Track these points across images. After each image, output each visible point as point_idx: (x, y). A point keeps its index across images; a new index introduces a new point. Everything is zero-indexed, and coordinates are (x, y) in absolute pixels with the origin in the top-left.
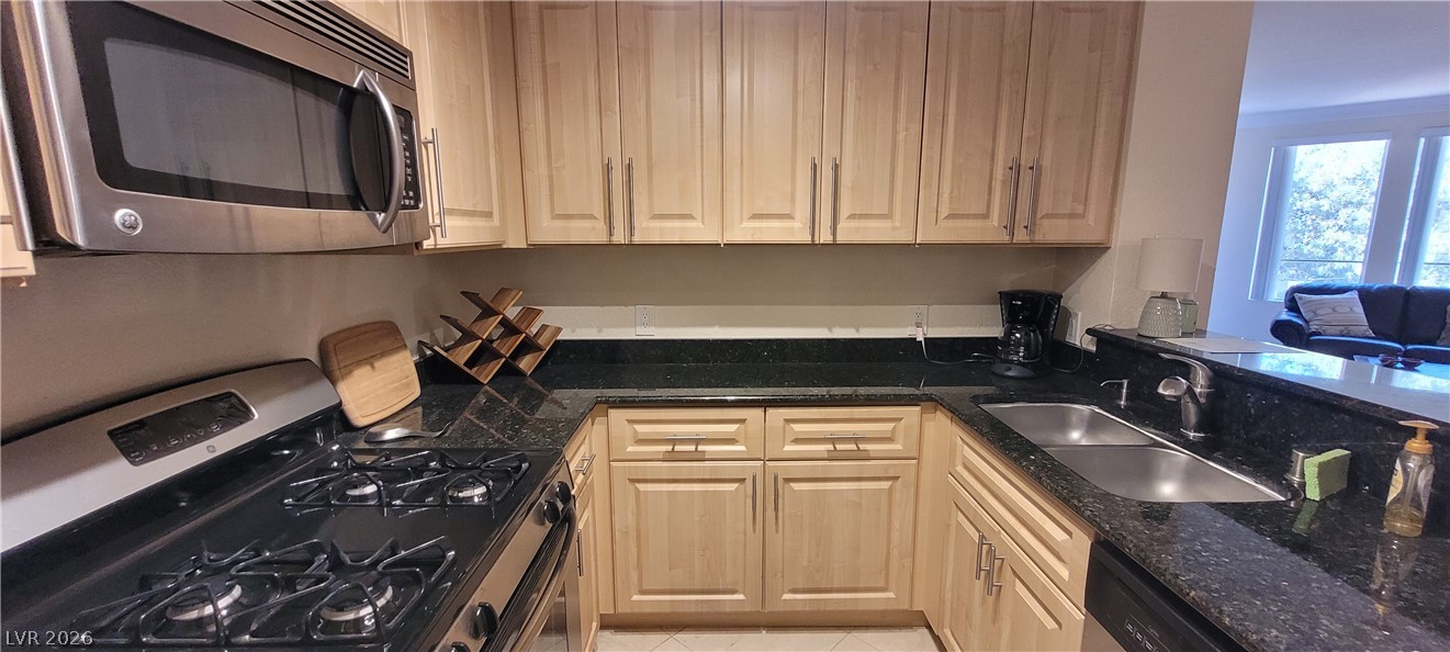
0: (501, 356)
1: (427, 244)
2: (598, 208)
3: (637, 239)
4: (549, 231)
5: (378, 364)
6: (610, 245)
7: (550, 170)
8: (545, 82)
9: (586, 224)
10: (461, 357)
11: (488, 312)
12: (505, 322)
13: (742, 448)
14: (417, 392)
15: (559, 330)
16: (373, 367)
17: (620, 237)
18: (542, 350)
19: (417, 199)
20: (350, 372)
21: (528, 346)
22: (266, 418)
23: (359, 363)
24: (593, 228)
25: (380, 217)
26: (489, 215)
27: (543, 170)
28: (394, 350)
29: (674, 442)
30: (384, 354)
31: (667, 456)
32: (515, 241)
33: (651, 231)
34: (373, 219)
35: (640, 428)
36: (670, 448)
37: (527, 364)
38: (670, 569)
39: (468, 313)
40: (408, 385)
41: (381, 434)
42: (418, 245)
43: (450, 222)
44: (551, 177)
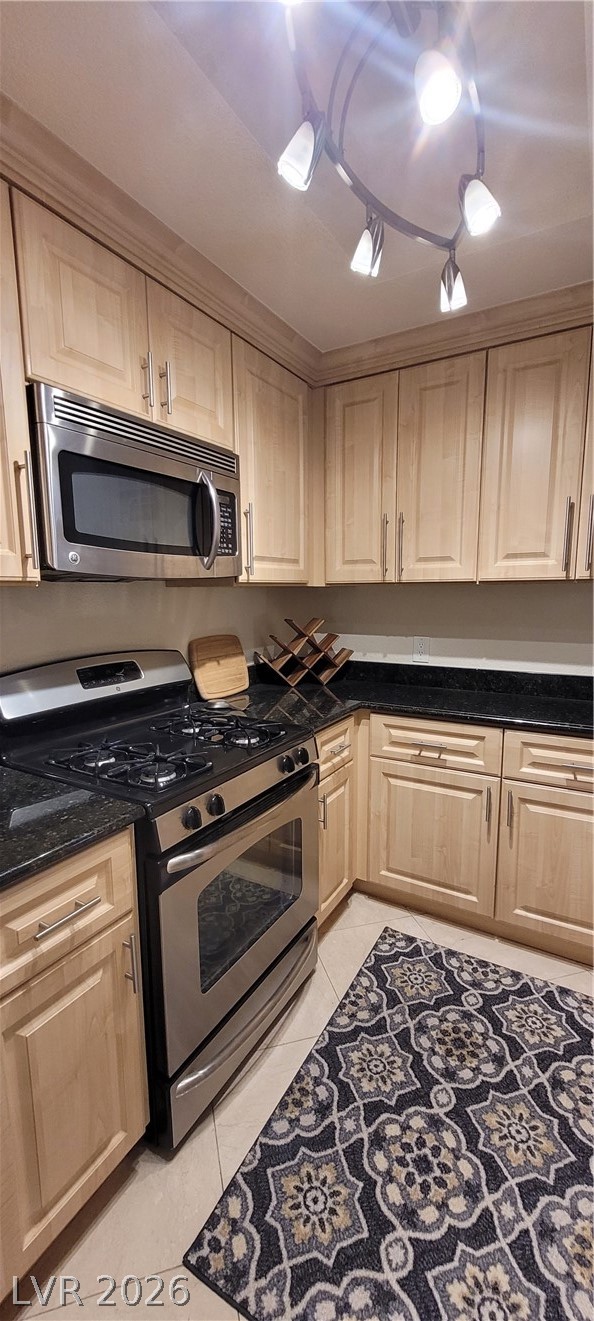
0: (305, 668)
1: (243, 578)
2: (377, 558)
3: (405, 578)
4: (341, 574)
5: (222, 662)
6: (384, 584)
7: (343, 527)
8: (344, 461)
9: (367, 567)
10: (277, 667)
11: (301, 635)
12: (311, 642)
13: (481, 763)
14: (247, 686)
15: (352, 652)
16: (219, 663)
17: (391, 577)
18: (336, 667)
19: (234, 549)
20: (204, 664)
21: (326, 663)
22: (151, 678)
23: (210, 659)
24: (372, 570)
25: (206, 560)
26: (296, 561)
27: (339, 527)
28: (235, 655)
29: (421, 747)
30: (227, 656)
31: (414, 759)
32: (317, 582)
33: (417, 572)
34: (202, 561)
35: (394, 732)
36: (417, 752)
37: (325, 677)
38: (412, 856)
39: (285, 635)
40: (240, 679)
41: (213, 704)
42: (236, 578)
43: (256, 565)
44: (344, 532)
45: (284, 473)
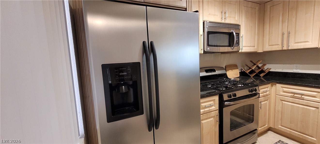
0: (256, 72)
1: (240, 51)
2: (280, 43)
3: (290, 48)
4: (268, 48)
5: (233, 70)
6: (283, 51)
7: (269, 37)
8: (270, 20)
9: (277, 46)
10: (247, 72)
11: (255, 64)
12: (258, 66)
13: (318, 99)
14: (239, 76)
15: (271, 69)
16: (232, 70)
17: (285, 48)
18: (265, 72)
19: (238, 45)
20: (229, 70)
21: (262, 71)
22: (217, 72)
23: (230, 69)
24: (278, 47)
25: (232, 48)
26: (254, 46)
27: (268, 37)
28: (236, 69)
29: (295, 93)
30: (234, 69)
31: (292, 97)
32: (260, 51)
33: (293, 46)
34: (231, 48)
35: (284, 89)
36: (293, 95)
37: (262, 75)
38: (290, 123)
39: (250, 64)
40: (237, 74)
41: (231, 79)
42: (238, 51)
43: (244, 48)
44: (269, 38)
45: (252, 26)
